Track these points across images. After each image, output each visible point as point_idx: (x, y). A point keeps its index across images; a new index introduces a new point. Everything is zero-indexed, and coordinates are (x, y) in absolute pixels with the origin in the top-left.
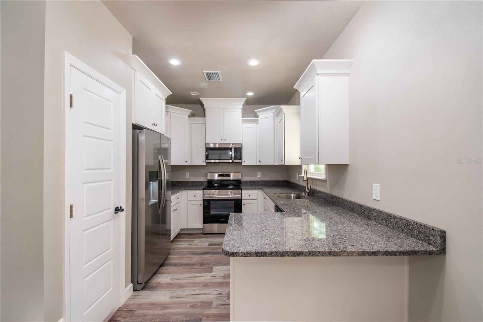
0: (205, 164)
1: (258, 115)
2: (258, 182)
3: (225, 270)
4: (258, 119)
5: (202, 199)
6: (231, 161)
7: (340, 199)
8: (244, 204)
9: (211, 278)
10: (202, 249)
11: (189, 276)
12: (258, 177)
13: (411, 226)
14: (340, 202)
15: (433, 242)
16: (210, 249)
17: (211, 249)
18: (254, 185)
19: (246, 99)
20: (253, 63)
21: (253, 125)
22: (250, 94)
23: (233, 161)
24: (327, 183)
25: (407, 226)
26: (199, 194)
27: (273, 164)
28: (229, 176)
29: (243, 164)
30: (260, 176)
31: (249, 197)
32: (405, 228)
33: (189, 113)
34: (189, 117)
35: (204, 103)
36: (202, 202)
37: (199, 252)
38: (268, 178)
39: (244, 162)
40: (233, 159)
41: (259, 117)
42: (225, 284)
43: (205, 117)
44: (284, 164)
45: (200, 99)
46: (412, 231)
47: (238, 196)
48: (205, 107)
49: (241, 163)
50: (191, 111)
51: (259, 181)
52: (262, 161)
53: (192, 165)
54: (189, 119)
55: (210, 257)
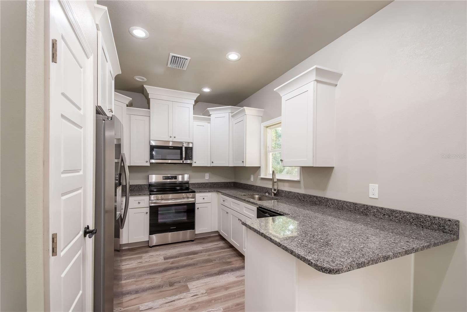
0: (148, 164)
1: (210, 114)
2: (206, 185)
3: (203, 284)
4: (210, 118)
5: (149, 206)
6: (181, 161)
7: (324, 198)
8: (198, 208)
9: (192, 297)
10: (159, 266)
11: (165, 302)
12: (206, 178)
13: (422, 219)
14: (323, 201)
15: (449, 230)
16: (169, 263)
17: (171, 263)
18: (202, 187)
19: (199, 94)
20: (233, 56)
21: (205, 124)
22: (207, 90)
23: (183, 162)
24: (300, 184)
25: (417, 219)
26: (144, 200)
27: (228, 166)
28: (175, 178)
29: (194, 165)
30: (208, 178)
31: (203, 200)
32: (415, 221)
33: (129, 101)
34: (127, 106)
35: (148, 93)
36: (148, 210)
37: (158, 270)
38: (216, 179)
39: (195, 162)
40: (184, 159)
41: (211, 116)
42: (213, 301)
43: (149, 108)
44: (245, 166)
45: (144, 86)
46: (423, 223)
47: (191, 200)
48: (149, 97)
49: (191, 164)
50: (131, 99)
51: (207, 183)
52: (215, 162)
53: (131, 165)
54: (127, 108)
55: (176, 273)
